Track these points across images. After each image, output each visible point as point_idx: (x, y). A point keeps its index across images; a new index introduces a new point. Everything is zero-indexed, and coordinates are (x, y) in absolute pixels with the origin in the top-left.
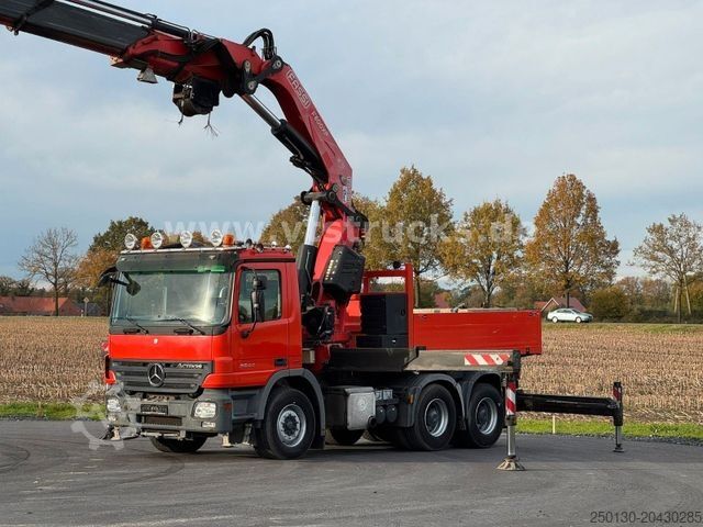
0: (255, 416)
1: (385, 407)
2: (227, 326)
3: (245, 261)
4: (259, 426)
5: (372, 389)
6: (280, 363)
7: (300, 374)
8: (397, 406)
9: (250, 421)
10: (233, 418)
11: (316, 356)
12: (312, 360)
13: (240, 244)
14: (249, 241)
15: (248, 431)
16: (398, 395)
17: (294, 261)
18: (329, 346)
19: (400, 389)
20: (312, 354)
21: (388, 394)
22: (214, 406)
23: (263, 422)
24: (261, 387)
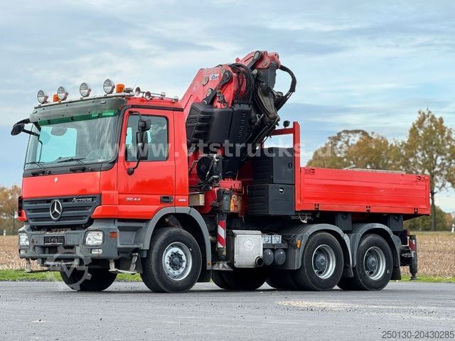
0: (141, 246)
1: (273, 250)
2: (114, 162)
3: (133, 106)
4: (145, 256)
5: (260, 232)
6: (166, 200)
7: (187, 212)
8: (285, 250)
9: (136, 250)
10: (119, 246)
11: (206, 200)
12: (201, 202)
13: (129, 91)
14: (138, 90)
15: (135, 259)
16: (287, 241)
17: (182, 110)
18: (216, 189)
19: (290, 236)
20: (202, 197)
21: (276, 239)
22: (101, 234)
23: (149, 252)
24: (146, 221)
